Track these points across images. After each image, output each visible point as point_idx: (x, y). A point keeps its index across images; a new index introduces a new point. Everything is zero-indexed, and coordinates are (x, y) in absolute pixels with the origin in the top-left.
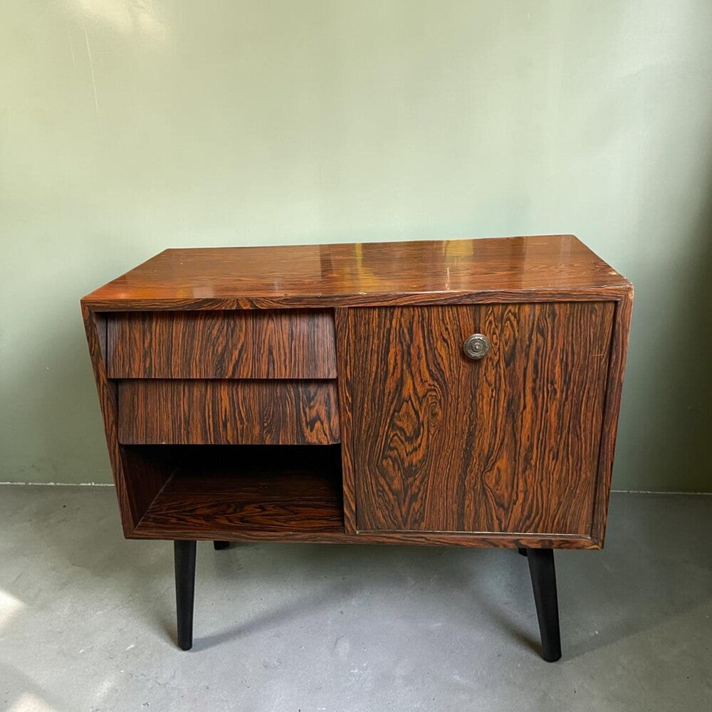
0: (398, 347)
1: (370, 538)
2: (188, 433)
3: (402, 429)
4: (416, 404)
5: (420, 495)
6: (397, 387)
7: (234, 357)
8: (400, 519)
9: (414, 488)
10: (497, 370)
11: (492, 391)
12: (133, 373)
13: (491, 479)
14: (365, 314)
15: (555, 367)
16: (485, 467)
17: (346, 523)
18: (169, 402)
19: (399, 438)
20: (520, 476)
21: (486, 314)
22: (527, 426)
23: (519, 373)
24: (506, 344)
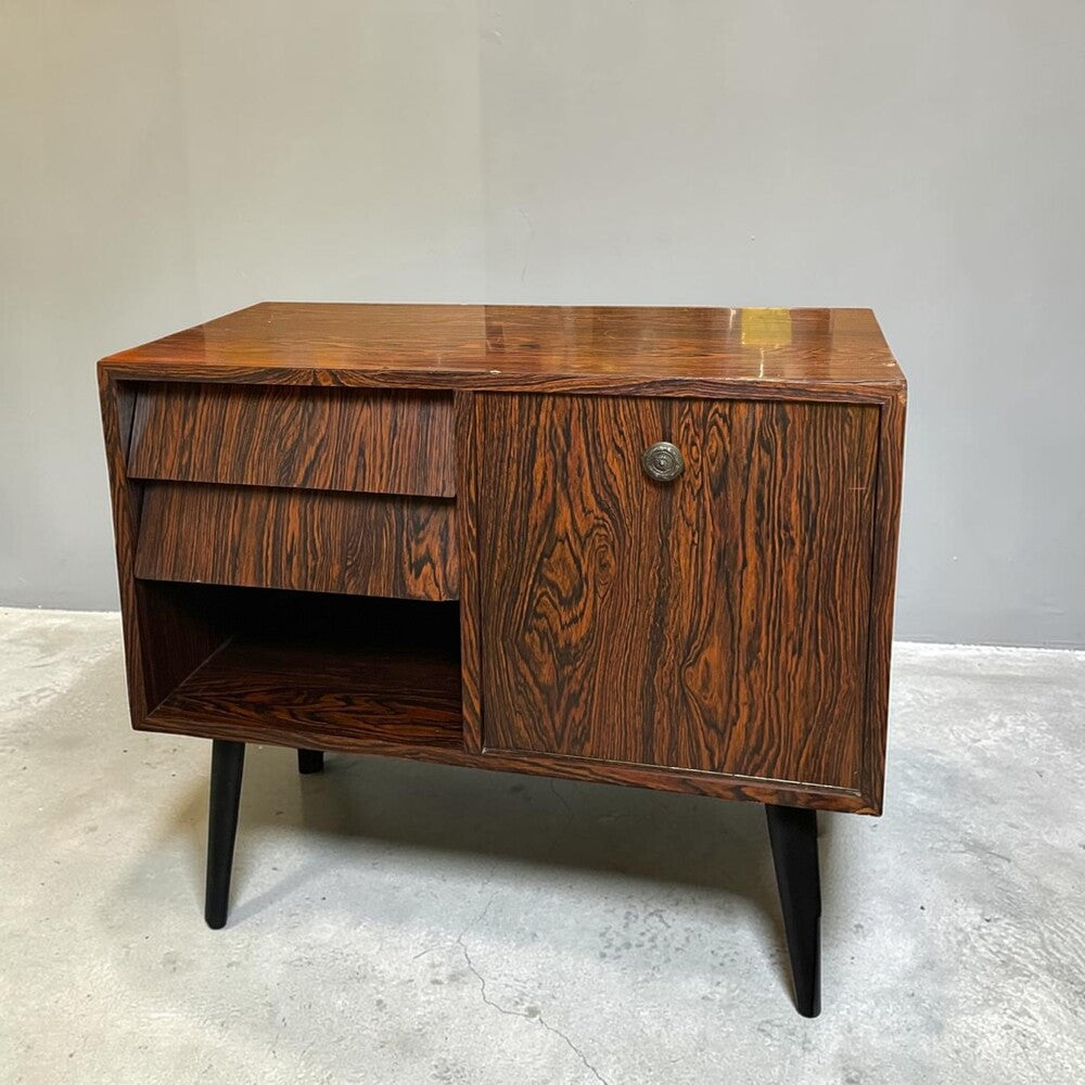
0: (548, 456)
1: (503, 761)
2: (235, 568)
3: (553, 585)
4: (577, 548)
5: (584, 695)
6: (547, 517)
7: (307, 456)
8: (552, 734)
9: (573, 684)
10: (699, 501)
11: (693, 534)
12: (163, 472)
13: (694, 682)
14: (500, 402)
15: (790, 503)
16: (685, 658)
17: (465, 733)
18: (213, 519)
19: (550, 598)
20: (741, 677)
21: (681, 414)
22: (750, 595)
23: (735, 509)
24: (713, 462)
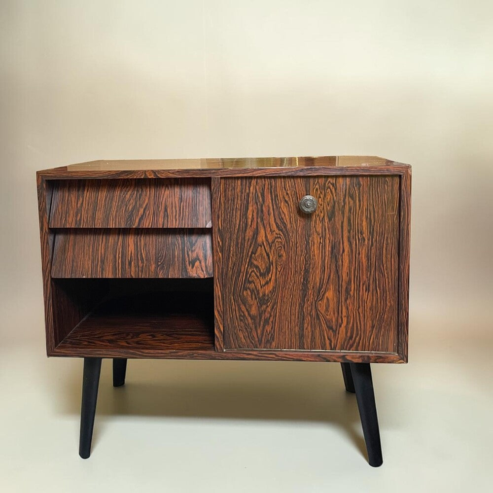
0: (254, 206)
1: (234, 354)
2: (103, 269)
3: (257, 267)
4: (267, 248)
5: (271, 319)
6: (254, 236)
7: (140, 213)
8: (257, 339)
9: (266, 314)
10: (323, 223)
11: (320, 239)
12: (67, 224)
13: (322, 307)
14: (232, 182)
15: (362, 222)
16: (318, 297)
17: (216, 342)
18: (91, 247)
19: (255, 273)
20: (343, 304)
21: (314, 184)
22: (346, 265)
23: (339, 226)
24: (328, 205)
